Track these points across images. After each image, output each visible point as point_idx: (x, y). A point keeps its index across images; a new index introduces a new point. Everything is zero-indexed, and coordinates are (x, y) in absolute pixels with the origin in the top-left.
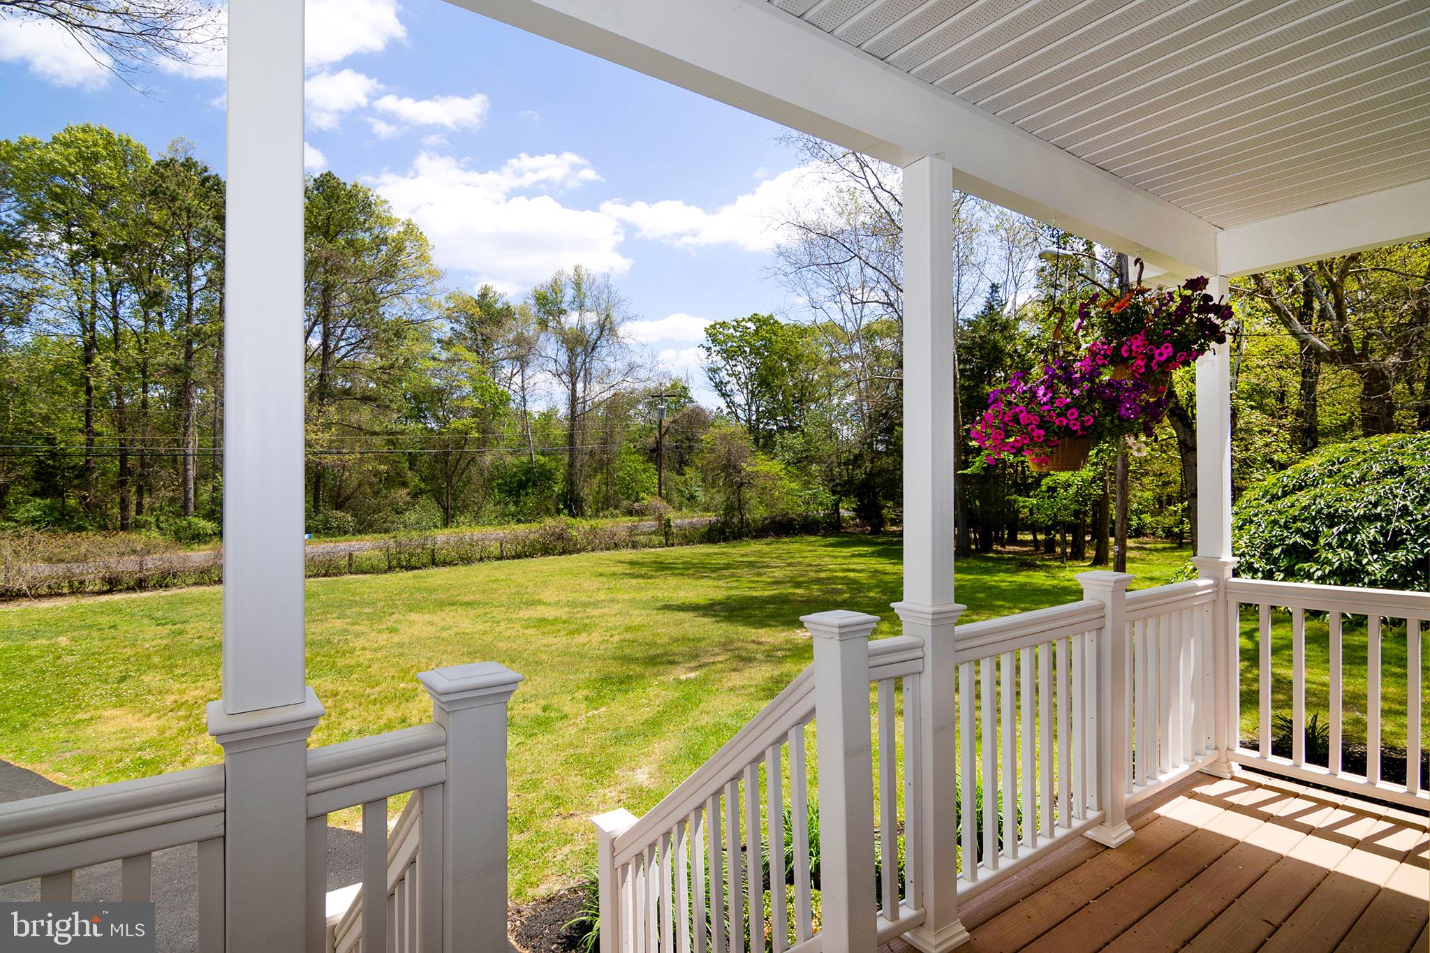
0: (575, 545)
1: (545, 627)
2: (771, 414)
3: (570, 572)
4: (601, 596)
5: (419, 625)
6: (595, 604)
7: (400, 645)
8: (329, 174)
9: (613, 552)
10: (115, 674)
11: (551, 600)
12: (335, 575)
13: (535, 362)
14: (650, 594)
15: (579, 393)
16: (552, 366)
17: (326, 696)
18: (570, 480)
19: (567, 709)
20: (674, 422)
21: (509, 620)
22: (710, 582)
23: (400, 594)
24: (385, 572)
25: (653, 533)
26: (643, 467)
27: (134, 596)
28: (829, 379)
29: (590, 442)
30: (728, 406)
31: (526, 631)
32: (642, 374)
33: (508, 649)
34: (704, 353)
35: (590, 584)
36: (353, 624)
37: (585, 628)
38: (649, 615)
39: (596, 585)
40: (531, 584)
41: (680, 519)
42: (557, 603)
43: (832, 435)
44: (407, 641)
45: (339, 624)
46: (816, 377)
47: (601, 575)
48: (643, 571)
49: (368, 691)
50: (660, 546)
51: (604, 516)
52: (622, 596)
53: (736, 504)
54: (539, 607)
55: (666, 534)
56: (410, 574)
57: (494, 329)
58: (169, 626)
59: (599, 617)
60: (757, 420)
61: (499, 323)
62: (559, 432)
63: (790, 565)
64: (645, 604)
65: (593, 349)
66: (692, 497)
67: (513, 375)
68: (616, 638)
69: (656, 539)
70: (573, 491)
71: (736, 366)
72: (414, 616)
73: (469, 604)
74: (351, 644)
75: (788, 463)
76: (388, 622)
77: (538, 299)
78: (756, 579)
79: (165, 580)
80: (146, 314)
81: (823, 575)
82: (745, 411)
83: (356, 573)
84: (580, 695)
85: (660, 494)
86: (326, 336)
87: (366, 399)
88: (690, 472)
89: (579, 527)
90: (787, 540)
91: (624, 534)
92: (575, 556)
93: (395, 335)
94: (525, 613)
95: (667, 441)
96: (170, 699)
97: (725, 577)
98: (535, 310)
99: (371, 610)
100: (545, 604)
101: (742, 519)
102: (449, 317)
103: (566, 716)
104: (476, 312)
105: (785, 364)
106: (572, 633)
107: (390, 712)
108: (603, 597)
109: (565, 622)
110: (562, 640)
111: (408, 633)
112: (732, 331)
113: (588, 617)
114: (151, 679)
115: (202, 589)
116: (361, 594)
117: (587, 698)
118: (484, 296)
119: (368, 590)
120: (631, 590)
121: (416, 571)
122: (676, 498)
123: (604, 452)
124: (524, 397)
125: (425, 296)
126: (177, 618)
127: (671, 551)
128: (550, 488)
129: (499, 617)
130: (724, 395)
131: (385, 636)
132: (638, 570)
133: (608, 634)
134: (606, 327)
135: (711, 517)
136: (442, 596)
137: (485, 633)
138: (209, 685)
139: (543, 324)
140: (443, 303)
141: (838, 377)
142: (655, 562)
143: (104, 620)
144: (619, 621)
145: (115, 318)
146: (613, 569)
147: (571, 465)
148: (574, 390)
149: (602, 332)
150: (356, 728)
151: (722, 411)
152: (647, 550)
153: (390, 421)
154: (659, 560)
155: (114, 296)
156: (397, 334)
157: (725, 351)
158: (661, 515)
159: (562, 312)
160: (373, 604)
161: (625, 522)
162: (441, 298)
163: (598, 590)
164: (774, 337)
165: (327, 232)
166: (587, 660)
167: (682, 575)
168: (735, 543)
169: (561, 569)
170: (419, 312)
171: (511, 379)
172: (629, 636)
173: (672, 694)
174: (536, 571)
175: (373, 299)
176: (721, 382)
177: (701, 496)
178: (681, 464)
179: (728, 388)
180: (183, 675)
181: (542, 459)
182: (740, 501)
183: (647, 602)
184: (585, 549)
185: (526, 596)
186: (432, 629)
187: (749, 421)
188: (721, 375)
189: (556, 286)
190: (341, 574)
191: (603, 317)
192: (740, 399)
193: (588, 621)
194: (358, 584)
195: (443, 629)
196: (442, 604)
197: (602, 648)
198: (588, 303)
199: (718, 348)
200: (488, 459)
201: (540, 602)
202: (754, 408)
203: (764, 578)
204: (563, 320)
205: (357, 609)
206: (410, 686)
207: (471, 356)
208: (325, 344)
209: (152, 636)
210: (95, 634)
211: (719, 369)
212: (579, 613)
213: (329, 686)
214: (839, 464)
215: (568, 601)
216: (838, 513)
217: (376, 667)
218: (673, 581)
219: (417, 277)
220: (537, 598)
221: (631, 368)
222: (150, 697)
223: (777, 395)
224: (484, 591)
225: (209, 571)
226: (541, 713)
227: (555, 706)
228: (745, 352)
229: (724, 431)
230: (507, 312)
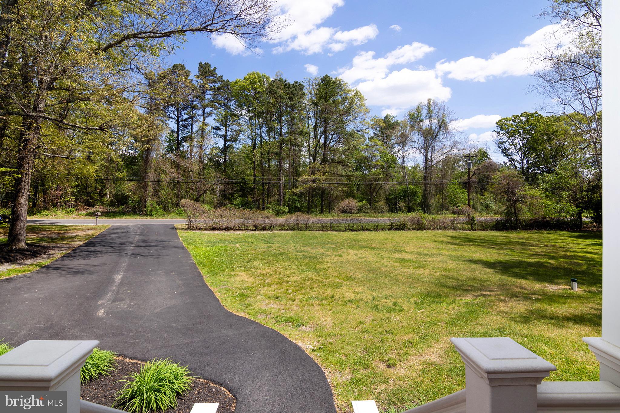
0: (425, 226)
1: (404, 263)
2: (537, 165)
3: (420, 238)
4: (434, 251)
5: (351, 255)
6: (430, 255)
7: (342, 262)
8: (327, 76)
9: (443, 231)
10: (247, 259)
11: (409, 251)
12: (325, 231)
13: (409, 144)
14: (460, 253)
15: (429, 157)
16: (416, 145)
17: (308, 280)
18: (425, 196)
19: (405, 306)
20: (478, 169)
21: (389, 258)
22: (495, 251)
23: (347, 241)
24: (344, 231)
25: (464, 223)
26: (460, 191)
27: (261, 232)
28: (574, 144)
29: (435, 179)
30: (509, 161)
31: (395, 264)
32: (461, 146)
33: (385, 271)
34: (495, 134)
35: (430, 245)
36: (326, 251)
37: (423, 266)
38: (457, 264)
39: (432, 246)
40: (402, 242)
41: (479, 217)
42: (412, 253)
43: (576, 174)
44: (344, 261)
45: (322, 251)
46: (566, 143)
47: (436, 242)
48: (458, 241)
49: (324, 280)
50: (469, 229)
51: (441, 213)
52: (444, 253)
53: (513, 211)
54: (403, 253)
55: (472, 224)
56: (353, 233)
57: (391, 131)
58: (268, 244)
59: (431, 261)
60: (527, 168)
61: (393, 129)
62: (419, 175)
63: (546, 246)
64: (457, 258)
65: (436, 136)
66: (488, 207)
67: (399, 151)
68: (438, 274)
69: (466, 226)
70: (426, 201)
71: (514, 140)
72: (350, 251)
73: (373, 248)
74: (324, 260)
75: (546, 190)
76: (339, 252)
77: (410, 116)
78: (523, 251)
79: (271, 227)
80: (269, 135)
81: (569, 254)
82: (520, 163)
83: (333, 231)
84: (413, 300)
85: (469, 205)
86: (325, 139)
87: (339, 162)
88: (487, 194)
89: (427, 218)
90: (545, 232)
91: (449, 223)
92: (424, 231)
93: (350, 136)
94: (396, 256)
95: (474, 179)
96: (259, 271)
97: (504, 249)
98: (409, 121)
99: (335, 246)
100: (406, 252)
101: (517, 219)
102: (372, 128)
103: (402, 310)
104: (383, 125)
105: (545, 137)
106: (416, 268)
107: (329, 292)
108: (435, 252)
109: (414, 262)
110: (410, 270)
111: (346, 258)
112: (511, 122)
113: (425, 261)
114: (256, 263)
115: (282, 232)
116: (333, 239)
117: (416, 303)
118: (386, 117)
119: (336, 238)
120: (450, 250)
121: (355, 232)
122: (479, 207)
123: (441, 183)
124: (403, 160)
125: (362, 120)
126: (271, 242)
127: (474, 233)
128: (415, 200)
129: (385, 256)
130: (507, 155)
131: (337, 258)
132: (455, 241)
133: (434, 271)
134: (442, 125)
135: (498, 217)
136: (363, 243)
137: (377, 262)
138: (273, 268)
139: (413, 127)
140: (370, 122)
141: (581, 143)
142: (465, 238)
143: (251, 240)
144: (441, 265)
145: (261, 137)
146: (442, 239)
147: (425, 190)
148: (427, 156)
149: (440, 128)
150: (314, 296)
151: (506, 163)
152: (461, 231)
153: (348, 171)
154: (467, 237)
155: (260, 129)
156: (351, 136)
157: (508, 133)
158: (469, 215)
159: (422, 121)
160: (336, 244)
161: (450, 217)
162: (369, 120)
163: (433, 248)
164: (538, 124)
165: (326, 98)
166: (420, 283)
167: (479, 245)
168: (513, 232)
169: (417, 237)
170: (360, 127)
171: (398, 152)
172: (445, 273)
173: (462, 309)
174: (405, 236)
175: (342, 123)
176: (506, 149)
177: (493, 206)
178: (482, 189)
179: (510, 151)
180: (266, 263)
181: (411, 186)
182: (515, 210)
183: (457, 257)
184: (429, 229)
185: (399, 248)
186: (355, 257)
187: (522, 168)
188: (505, 145)
189: (419, 110)
190: (328, 231)
191: (441, 121)
192: (517, 157)
193: (425, 263)
194: (332, 235)
195: (360, 258)
196: (362, 247)
197: (429, 277)
198: (433, 115)
199: (503, 132)
200: (387, 187)
201: (404, 251)
202: (525, 162)
203: (529, 252)
204: (421, 124)
205: (329, 245)
206: (340, 281)
207: (380, 143)
208: (325, 142)
209: (262, 247)
210: (247, 244)
211: (505, 142)
212: (421, 259)
213: (311, 276)
214: (582, 191)
215: (418, 252)
216: (581, 219)
217: (330, 270)
218: (473, 248)
219: (360, 112)
220: (403, 249)
221: (455, 144)
222: (253, 270)
223: (540, 154)
224: (381, 243)
225: (284, 225)
226: (391, 306)
227: (399, 304)
228: (520, 132)
229: (505, 174)
230: (397, 124)
